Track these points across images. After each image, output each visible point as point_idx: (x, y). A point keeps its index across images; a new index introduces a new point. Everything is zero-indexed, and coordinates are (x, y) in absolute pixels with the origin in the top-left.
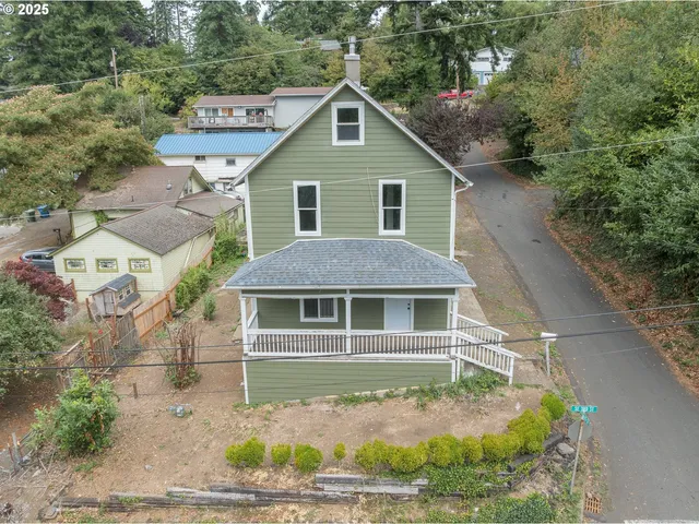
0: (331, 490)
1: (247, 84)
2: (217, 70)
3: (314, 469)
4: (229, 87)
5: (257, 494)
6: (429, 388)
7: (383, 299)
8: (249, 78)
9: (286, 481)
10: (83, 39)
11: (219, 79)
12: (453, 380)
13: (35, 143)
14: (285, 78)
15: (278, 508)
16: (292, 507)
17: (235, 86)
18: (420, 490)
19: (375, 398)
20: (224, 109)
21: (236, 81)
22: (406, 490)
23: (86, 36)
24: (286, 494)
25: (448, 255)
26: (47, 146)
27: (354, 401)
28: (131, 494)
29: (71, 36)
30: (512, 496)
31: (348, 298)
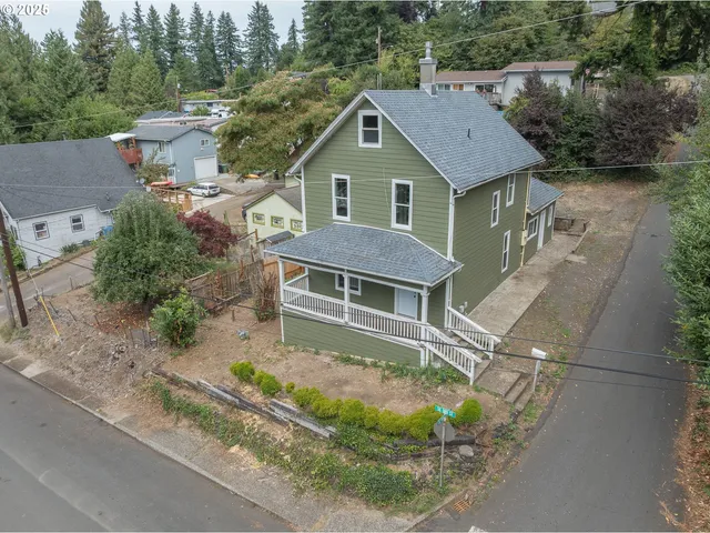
0: (279, 413)
1: (500, 57)
2: (472, 43)
3: (273, 395)
4: (480, 59)
5: (240, 400)
6: (401, 365)
7: (394, 288)
8: (502, 50)
9: (258, 398)
10: (360, 19)
11: (473, 52)
12: (422, 363)
13: (265, 119)
14: (542, 49)
15: (248, 414)
16: (256, 417)
17: (487, 58)
18: (330, 436)
19: (362, 363)
20: (455, 86)
21: (488, 54)
22: (320, 431)
23: (363, 16)
24: (254, 406)
25: (446, 255)
26: (273, 122)
27: (347, 361)
28: (183, 377)
29: (351, 17)
30: (391, 467)
31: (346, 276)
